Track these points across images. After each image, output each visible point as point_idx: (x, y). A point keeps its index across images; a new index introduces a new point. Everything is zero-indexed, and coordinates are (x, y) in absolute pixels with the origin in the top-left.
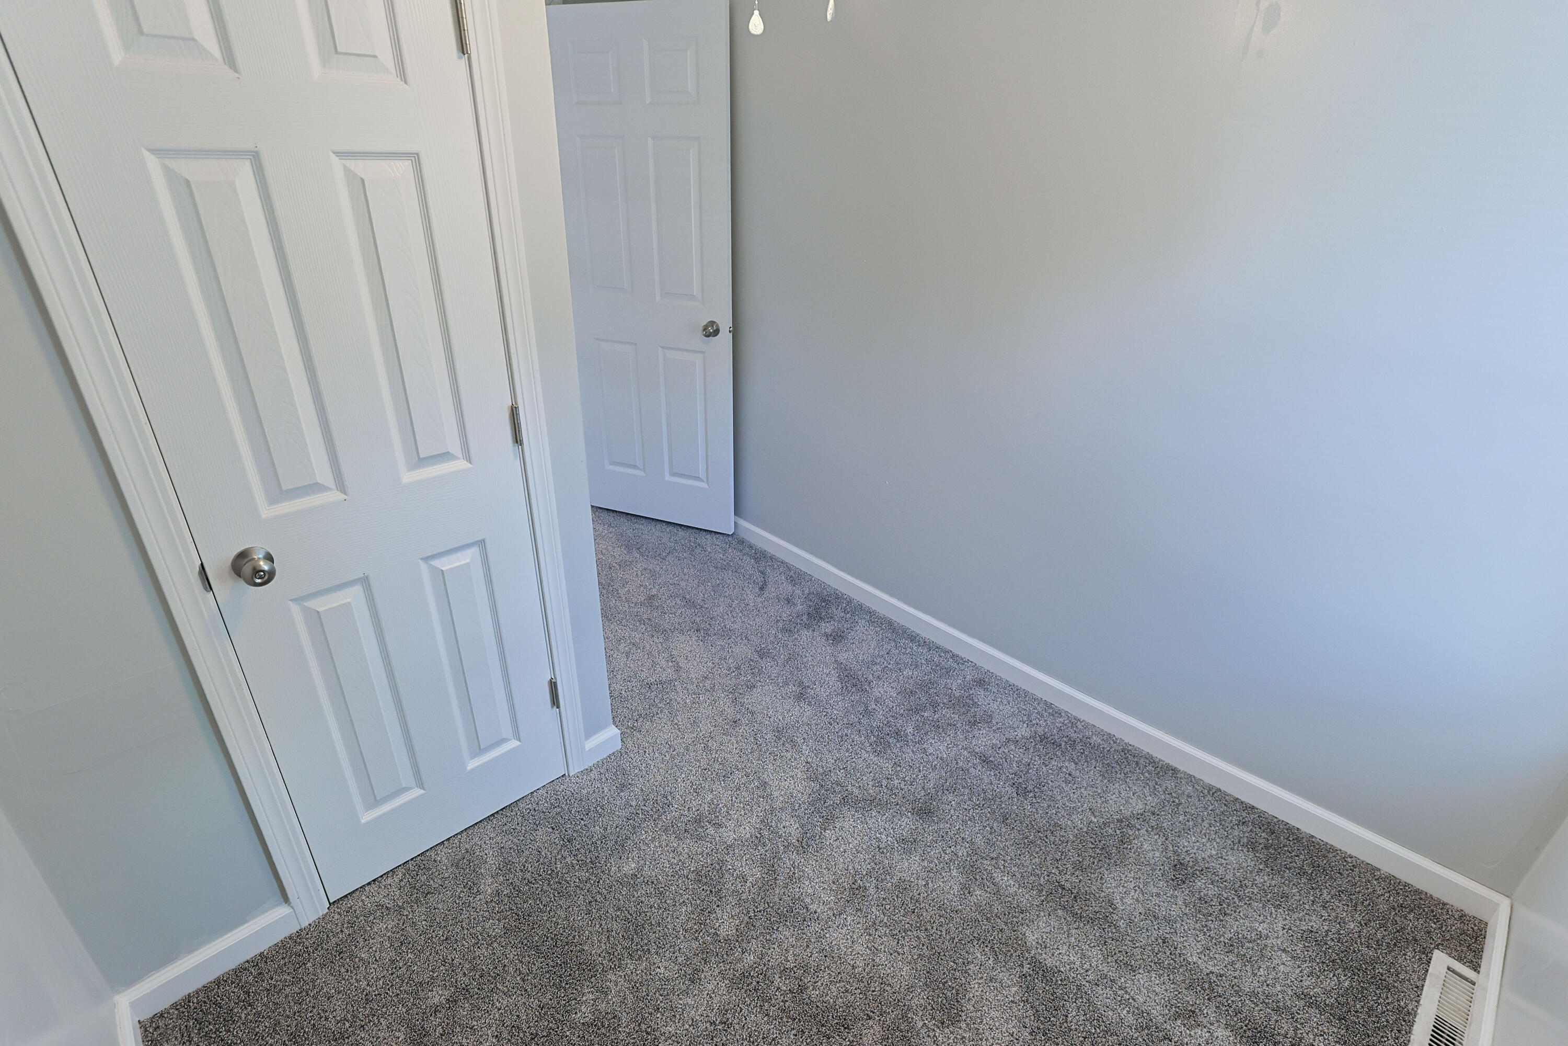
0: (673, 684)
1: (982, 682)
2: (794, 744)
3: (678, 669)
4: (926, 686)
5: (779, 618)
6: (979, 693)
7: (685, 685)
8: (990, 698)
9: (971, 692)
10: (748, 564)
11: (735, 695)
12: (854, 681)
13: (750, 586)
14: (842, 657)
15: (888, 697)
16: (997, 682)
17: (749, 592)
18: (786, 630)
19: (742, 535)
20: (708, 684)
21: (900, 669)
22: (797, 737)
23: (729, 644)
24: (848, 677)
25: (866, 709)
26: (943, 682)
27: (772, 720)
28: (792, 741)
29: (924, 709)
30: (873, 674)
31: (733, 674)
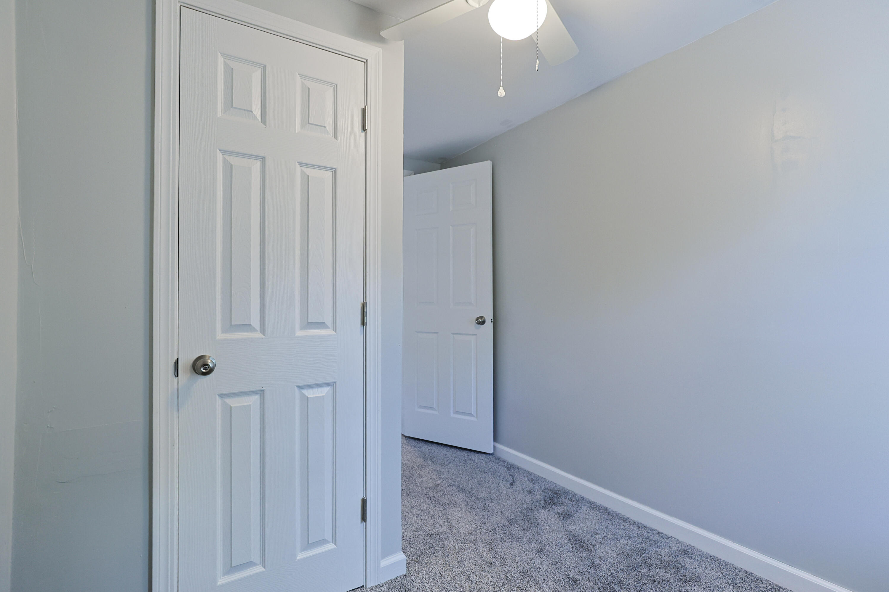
0: (447, 535)
1: (686, 552)
3: (451, 527)
4: (641, 552)
5: (524, 502)
6: (685, 560)
7: (455, 537)
8: (696, 564)
9: (678, 559)
10: (502, 471)
11: (491, 546)
12: (582, 544)
13: (504, 482)
14: (572, 528)
15: (610, 556)
16: (699, 553)
17: (502, 486)
18: (529, 509)
19: (498, 454)
20: (472, 537)
21: (617, 539)
22: (539, 578)
23: (488, 515)
24: (577, 541)
25: (593, 563)
26: (653, 549)
27: (519, 564)
28: (534, 580)
29: (640, 567)
30: (596, 541)
31: (490, 533)
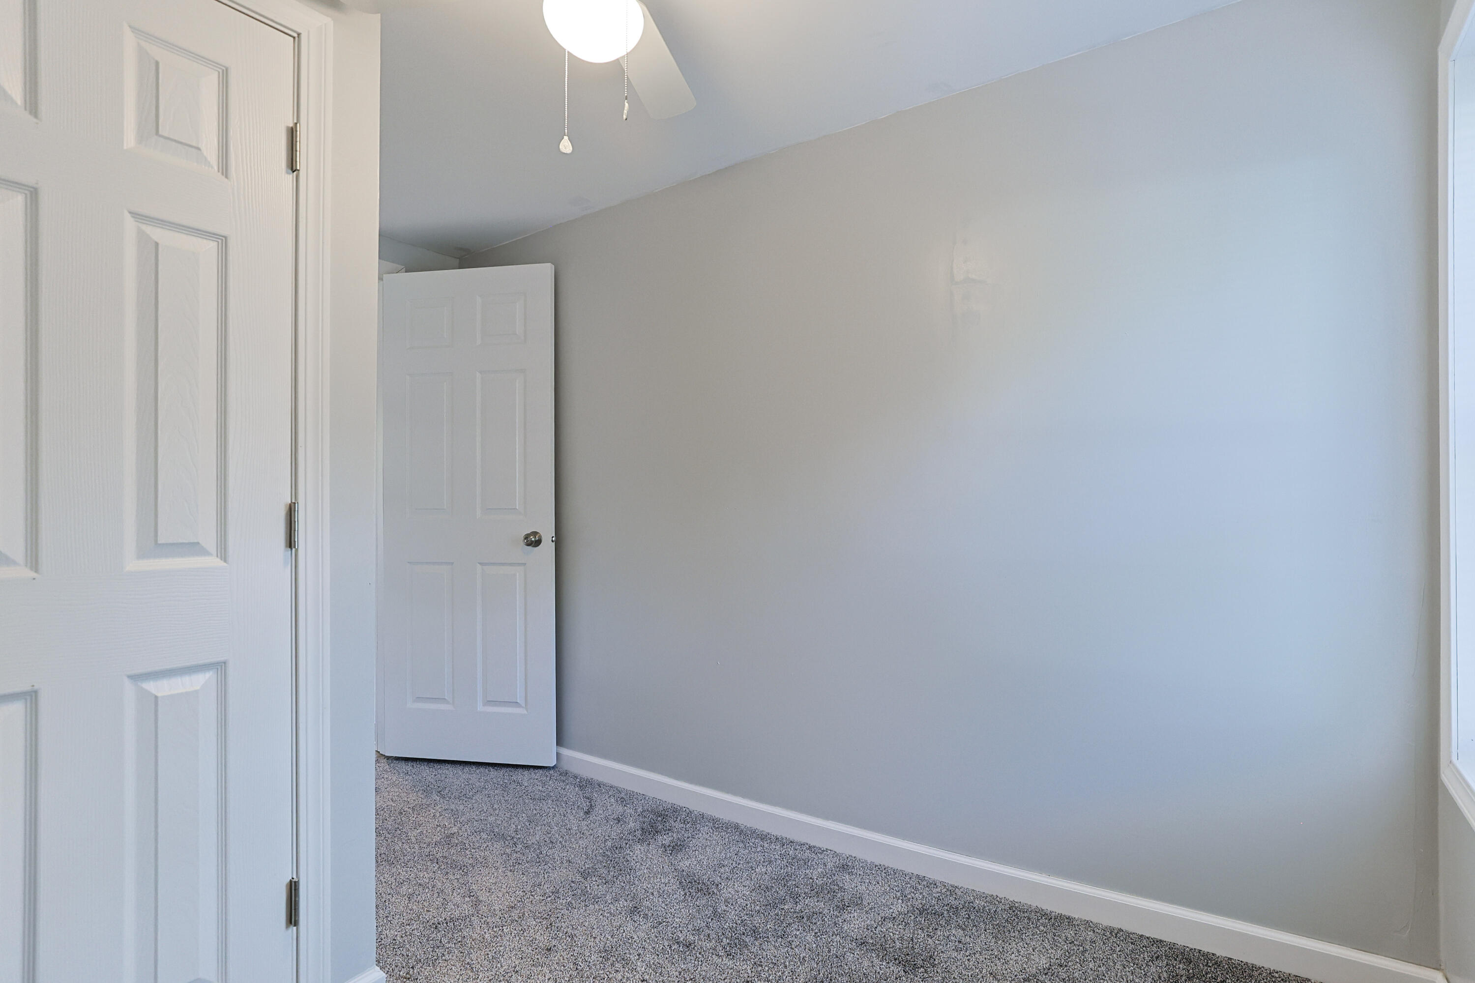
0: (468, 919)
1: (845, 867)
2: (626, 962)
3: (477, 903)
4: (784, 880)
5: (607, 838)
6: (843, 878)
7: (484, 919)
8: (857, 880)
9: (835, 878)
10: (572, 792)
11: (549, 921)
12: (699, 886)
13: (574, 812)
14: (684, 864)
15: (740, 896)
16: (861, 865)
17: (572, 818)
18: (616, 848)
19: (565, 766)
20: (515, 914)
21: (752, 867)
22: (630, 954)
23: (545, 870)
24: (691, 883)
25: (715, 912)
26: (802, 872)
27: (597, 940)
28: (623, 959)
30: (720, 877)
31: (549, 899)
